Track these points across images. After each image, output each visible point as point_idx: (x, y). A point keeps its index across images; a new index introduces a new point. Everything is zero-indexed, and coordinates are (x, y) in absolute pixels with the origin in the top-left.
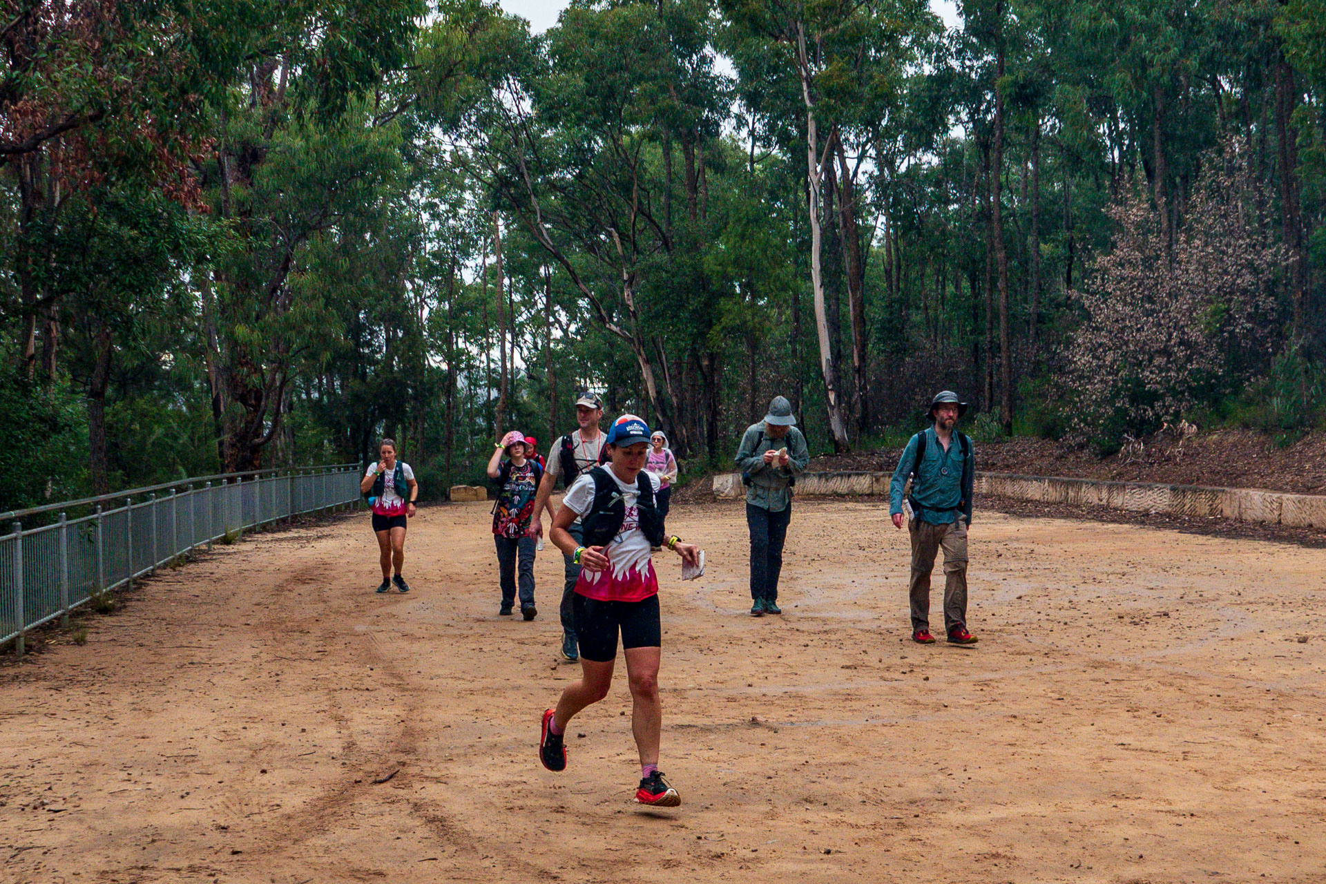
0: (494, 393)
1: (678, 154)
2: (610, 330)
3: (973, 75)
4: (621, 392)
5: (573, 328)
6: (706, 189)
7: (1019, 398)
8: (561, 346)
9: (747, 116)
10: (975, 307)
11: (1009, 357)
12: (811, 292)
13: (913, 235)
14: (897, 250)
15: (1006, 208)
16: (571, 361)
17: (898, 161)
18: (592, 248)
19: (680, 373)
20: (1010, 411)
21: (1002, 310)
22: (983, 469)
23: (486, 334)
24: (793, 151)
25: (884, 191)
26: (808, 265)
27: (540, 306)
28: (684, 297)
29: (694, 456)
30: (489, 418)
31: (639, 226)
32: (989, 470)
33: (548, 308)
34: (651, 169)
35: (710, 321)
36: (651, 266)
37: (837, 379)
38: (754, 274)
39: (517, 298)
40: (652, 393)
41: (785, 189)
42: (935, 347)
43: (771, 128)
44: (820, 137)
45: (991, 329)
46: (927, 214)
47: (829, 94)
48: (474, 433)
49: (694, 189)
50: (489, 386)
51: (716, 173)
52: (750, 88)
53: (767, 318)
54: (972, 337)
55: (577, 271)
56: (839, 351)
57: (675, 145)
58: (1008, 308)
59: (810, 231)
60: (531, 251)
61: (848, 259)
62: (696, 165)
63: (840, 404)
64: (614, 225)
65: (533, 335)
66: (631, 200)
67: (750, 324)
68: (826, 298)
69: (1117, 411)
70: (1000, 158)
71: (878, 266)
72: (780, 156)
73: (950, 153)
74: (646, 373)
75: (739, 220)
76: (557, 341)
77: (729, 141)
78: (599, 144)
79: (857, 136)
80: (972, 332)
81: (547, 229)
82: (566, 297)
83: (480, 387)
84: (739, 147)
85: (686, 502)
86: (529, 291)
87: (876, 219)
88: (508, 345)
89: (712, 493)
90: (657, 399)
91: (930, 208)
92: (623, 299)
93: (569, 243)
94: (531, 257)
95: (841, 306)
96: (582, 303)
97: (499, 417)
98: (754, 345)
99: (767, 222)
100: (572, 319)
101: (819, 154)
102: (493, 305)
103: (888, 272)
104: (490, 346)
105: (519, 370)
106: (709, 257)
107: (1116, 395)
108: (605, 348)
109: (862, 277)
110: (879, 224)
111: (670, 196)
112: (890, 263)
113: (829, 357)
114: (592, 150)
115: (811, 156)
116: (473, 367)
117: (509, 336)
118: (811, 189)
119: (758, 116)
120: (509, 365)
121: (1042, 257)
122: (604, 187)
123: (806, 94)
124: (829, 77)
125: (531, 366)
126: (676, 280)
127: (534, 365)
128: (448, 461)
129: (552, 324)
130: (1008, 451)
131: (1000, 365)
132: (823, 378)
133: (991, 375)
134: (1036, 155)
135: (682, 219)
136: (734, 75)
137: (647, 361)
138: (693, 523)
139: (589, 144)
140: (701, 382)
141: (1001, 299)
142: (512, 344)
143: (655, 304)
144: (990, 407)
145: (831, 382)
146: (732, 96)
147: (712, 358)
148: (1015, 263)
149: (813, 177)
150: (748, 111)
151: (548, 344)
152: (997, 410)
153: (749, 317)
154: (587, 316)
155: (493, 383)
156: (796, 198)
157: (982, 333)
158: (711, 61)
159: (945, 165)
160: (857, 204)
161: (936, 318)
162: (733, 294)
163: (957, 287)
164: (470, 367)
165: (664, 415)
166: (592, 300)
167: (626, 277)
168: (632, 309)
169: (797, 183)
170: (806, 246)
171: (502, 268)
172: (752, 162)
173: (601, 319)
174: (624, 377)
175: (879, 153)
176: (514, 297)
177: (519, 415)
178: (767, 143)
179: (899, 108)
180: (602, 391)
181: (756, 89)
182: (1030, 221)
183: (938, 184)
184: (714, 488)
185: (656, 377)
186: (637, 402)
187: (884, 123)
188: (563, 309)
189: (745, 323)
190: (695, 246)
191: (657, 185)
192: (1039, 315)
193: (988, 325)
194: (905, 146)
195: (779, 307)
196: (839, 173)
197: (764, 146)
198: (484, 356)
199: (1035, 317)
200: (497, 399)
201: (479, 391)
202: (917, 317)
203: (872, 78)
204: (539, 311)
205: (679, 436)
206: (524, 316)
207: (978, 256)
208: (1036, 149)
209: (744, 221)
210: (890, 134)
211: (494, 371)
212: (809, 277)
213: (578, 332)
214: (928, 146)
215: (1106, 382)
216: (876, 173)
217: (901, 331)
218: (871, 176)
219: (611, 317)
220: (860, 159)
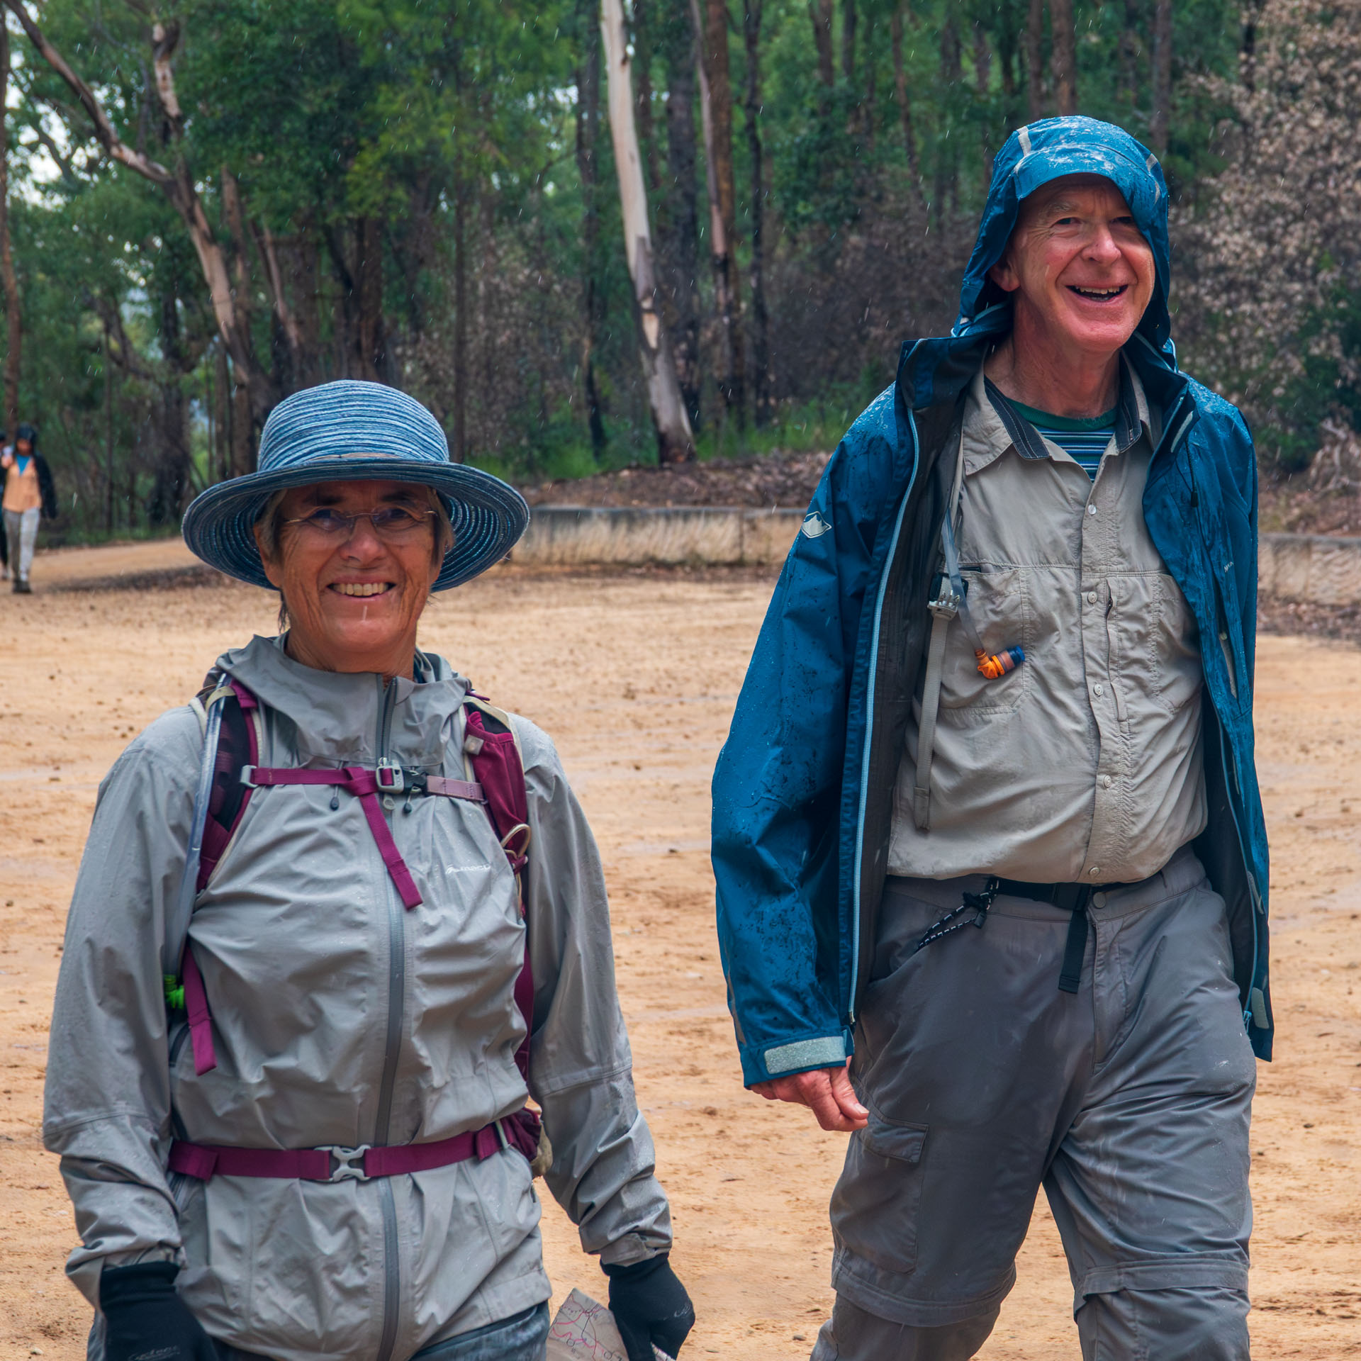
2: (121, 161)
28: (293, 82)
35: (354, 140)
37: (665, 283)
40: (225, 314)
63: (672, 345)
69: (1313, 365)
92: (154, 88)
107: (1312, 327)
113: (645, 231)
132: (632, 285)
137: (210, 240)
145: (649, 293)
147: (361, 230)
165: (253, 365)
167: (158, 33)
173: (99, 135)
212: (595, 40)
215: (1289, 298)
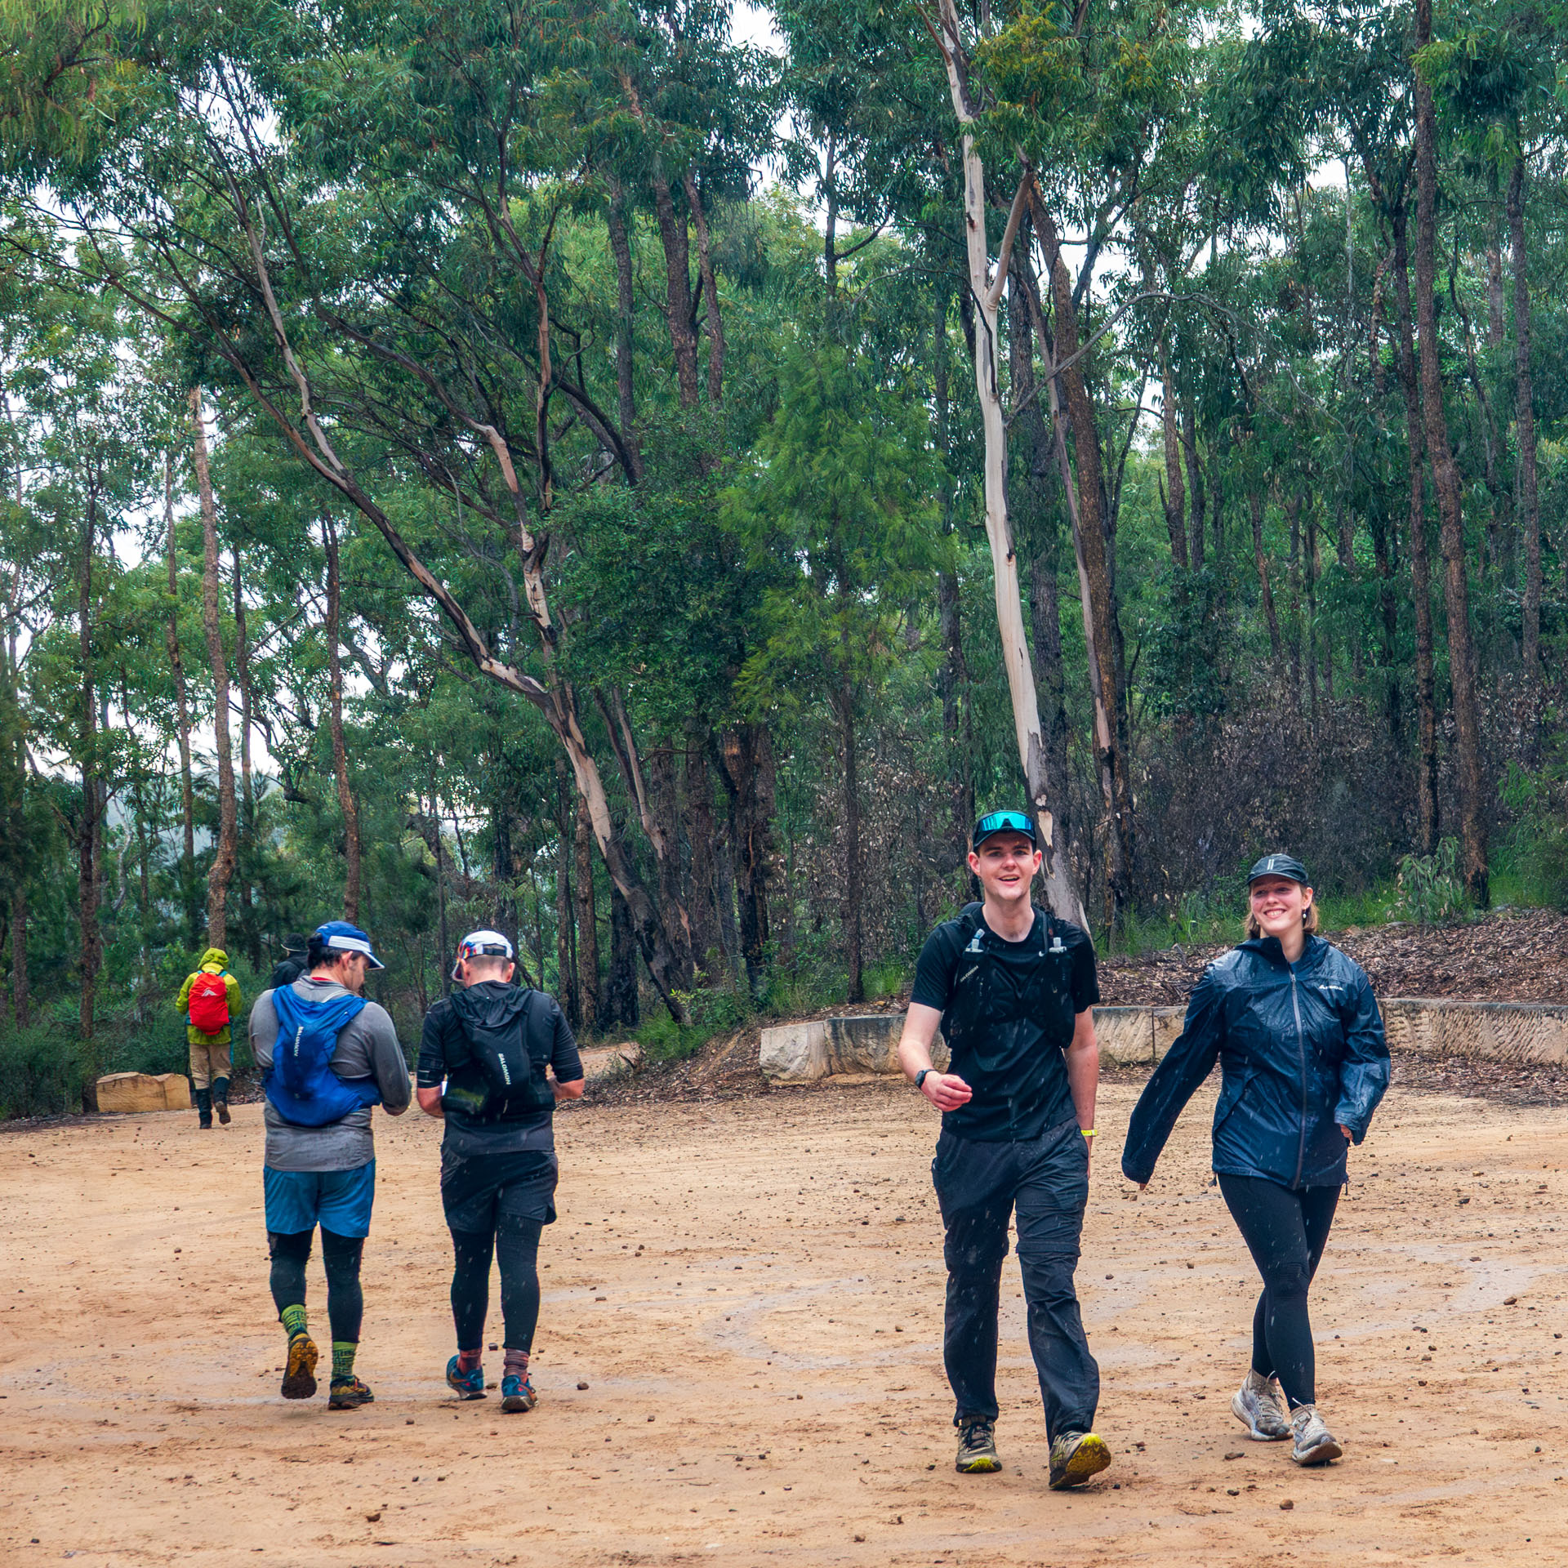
0: (203, 839)
1: (647, 241)
2: (492, 675)
3: (1359, 41)
4: (523, 829)
5: (397, 671)
6: (720, 326)
7: (1505, 817)
8: (368, 716)
9: (815, 147)
10: (1389, 597)
11: (1475, 713)
12: (985, 572)
13: (1229, 425)
14: (1194, 463)
15: (1453, 355)
16: (395, 755)
17: (1187, 249)
18: (439, 474)
19: (669, 777)
20: (1483, 844)
21: (1454, 605)
22: (1423, 992)
23: (176, 692)
24: (931, 228)
25: (1158, 323)
26: (975, 500)
27: (314, 619)
28: (674, 590)
29: (709, 982)
30: (194, 902)
31: (557, 417)
32: (1438, 994)
33: (334, 626)
34: (583, 279)
35: (741, 647)
36: (592, 515)
37: (1059, 781)
38: (841, 530)
39: (254, 599)
40: (602, 828)
41: (912, 320)
42: (1296, 696)
43: (875, 173)
44: (994, 192)
45: (1428, 650)
46: (1264, 375)
47: (1012, 91)
48: (155, 940)
49: (694, 327)
50: (189, 824)
51: (742, 284)
52: (819, 78)
53: (879, 636)
54: (1382, 672)
55: (404, 531)
56: (1062, 713)
57: (639, 218)
58: (1467, 598)
59: (978, 422)
60: (288, 482)
61: (1073, 488)
62: (693, 265)
63: (1067, 843)
64: (495, 418)
65: (298, 690)
66: (536, 355)
67: (839, 651)
68: (1026, 582)
70: (1430, 239)
71: (1147, 502)
72: (899, 240)
73: (1314, 227)
74: (587, 780)
75: (802, 400)
76: (360, 705)
77: (772, 206)
78: (451, 221)
79: (1085, 191)
80: (1386, 657)
81: (326, 431)
82: (379, 595)
83: (167, 824)
84: (794, 221)
85: (694, 1096)
86: (284, 582)
87: (1140, 389)
88: (235, 718)
89: (758, 1073)
90: (614, 842)
91: (1270, 360)
92: (523, 599)
93: (382, 463)
94: (286, 497)
95: (1064, 601)
96: (420, 608)
97: (218, 898)
98: (851, 708)
99: (873, 403)
100: (395, 647)
101: (994, 237)
102: (192, 621)
103: (1173, 518)
104: (188, 722)
105: (263, 779)
106: (731, 490)
108: (480, 720)
109: (1110, 531)
110: (1146, 402)
111: (631, 344)
112: (1178, 496)
113: (1036, 728)
114: (435, 237)
115: (976, 242)
116: (147, 775)
117: (236, 696)
118: (977, 320)
119: (842, 147)
120: (237, 767)
121: (1543, 470)
122: (463, 324)
123: (956, 94)
124: (1013, 49)
125: (293, 769)
126: (654, 548)
127: (302, 767)
128: (88, 1010)
129: (346, 664)
130: (1480, 947)
131: (1453, 739)
132: (1025, 781)
133: (1432, 761)
134: (1517, 228)
135: (663, 399)
136: (778, 46)
137: (586, 751)
138: (713, 1148)
139: (427, 222)
140: (721, 797)
141: (1447, 576)
142: (245, 712)
143: (604, 607)
144: (1435, 839)
145: (1043, 790)
146: (776, 98)
147: (746, 737)
148: (1479, 488)
149: (983, 294)
150: (817, 134)
151: (337, 711)
152: (1450, 847)
153: (835, 635)
154: (434, 641)
155: (201, 813)
156: (940, 346)
157: (1408, 659)
158: (722, 16)
159: (1302, 255)
160: (1091, 353)
161: (1296, 627)
162: (794, 581)
163: (1343, 550)
164: (139, 777)
165: (633, 878)
166: (443, 604)
167: (527, 543)
168: (545, 622)
169: (943, 306)
170: (968, 459)
171: (215, 528)
172: (832, 258)
173: (468, 649)
174: (531, 789)
175: (1140, 230)
176: (246, 597)
177: (269, 892)
178: (865, 211)
179: (1182, 122)
180: (475, 826)
181: (833, 80)
182: (1513, 386)
183: (1286, 301)
184: (763, 1059)
185: (608, 788)
186: (564, 851)
187: (1149, 158)
188: (373, 623)
189: (824, 650)
190: (697, 464)
191: (598, 319)
192: (1542, 612)
193: (1421, 643)
194: (1202, 211)
195: (912, 608)
196: (1043, 282)
197: (860, 218)
198: (174, 746)
199: (1535, 618)
200: (209, 855)
201: (164, 834)
202: (1247, 624)
203: (1114, 50)
204: (311, 632)
205: (672, 934)
206: (274, 645)
207: (1389, 475)
208: (1515, 215)
209: (814, 401)
210: (1163, 185)
211: (201, 783)
212: (977, 533)
213: (410, 680)
214: (1260, 212)
216: (1136, 276)
217: (1209, 659)
218: (1123, 286)
219: (492, 642)
220: (1095, 245)
